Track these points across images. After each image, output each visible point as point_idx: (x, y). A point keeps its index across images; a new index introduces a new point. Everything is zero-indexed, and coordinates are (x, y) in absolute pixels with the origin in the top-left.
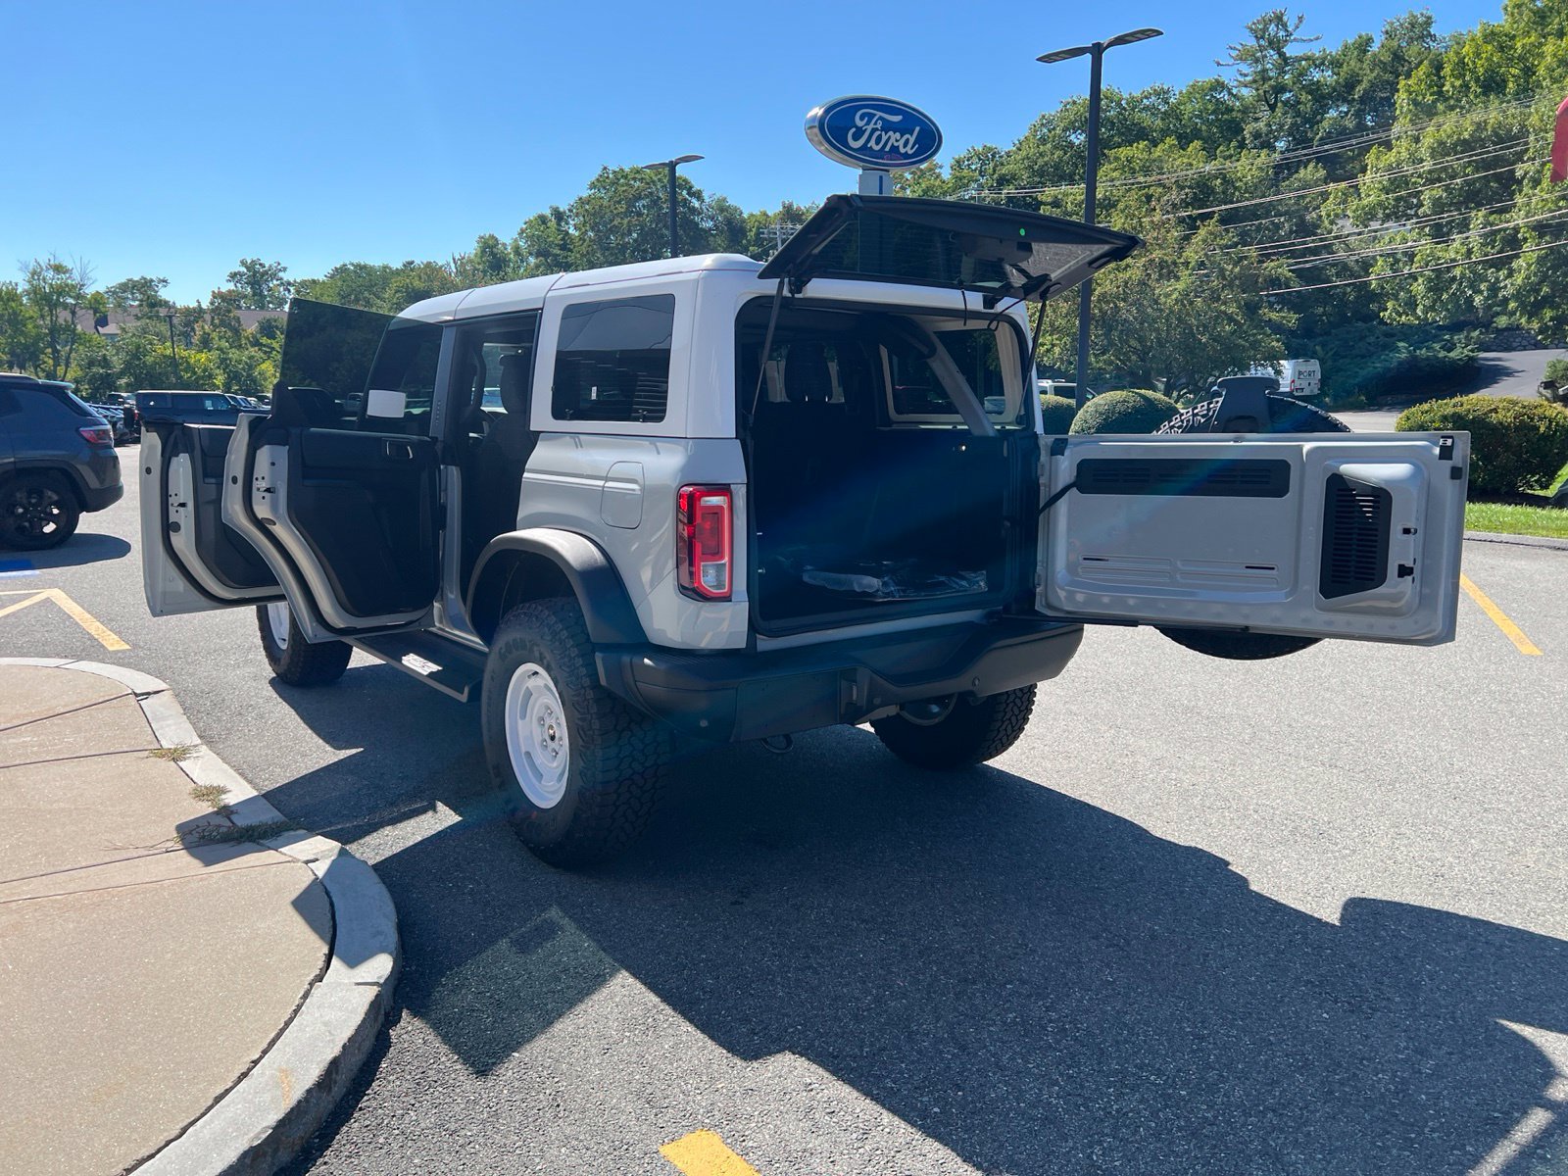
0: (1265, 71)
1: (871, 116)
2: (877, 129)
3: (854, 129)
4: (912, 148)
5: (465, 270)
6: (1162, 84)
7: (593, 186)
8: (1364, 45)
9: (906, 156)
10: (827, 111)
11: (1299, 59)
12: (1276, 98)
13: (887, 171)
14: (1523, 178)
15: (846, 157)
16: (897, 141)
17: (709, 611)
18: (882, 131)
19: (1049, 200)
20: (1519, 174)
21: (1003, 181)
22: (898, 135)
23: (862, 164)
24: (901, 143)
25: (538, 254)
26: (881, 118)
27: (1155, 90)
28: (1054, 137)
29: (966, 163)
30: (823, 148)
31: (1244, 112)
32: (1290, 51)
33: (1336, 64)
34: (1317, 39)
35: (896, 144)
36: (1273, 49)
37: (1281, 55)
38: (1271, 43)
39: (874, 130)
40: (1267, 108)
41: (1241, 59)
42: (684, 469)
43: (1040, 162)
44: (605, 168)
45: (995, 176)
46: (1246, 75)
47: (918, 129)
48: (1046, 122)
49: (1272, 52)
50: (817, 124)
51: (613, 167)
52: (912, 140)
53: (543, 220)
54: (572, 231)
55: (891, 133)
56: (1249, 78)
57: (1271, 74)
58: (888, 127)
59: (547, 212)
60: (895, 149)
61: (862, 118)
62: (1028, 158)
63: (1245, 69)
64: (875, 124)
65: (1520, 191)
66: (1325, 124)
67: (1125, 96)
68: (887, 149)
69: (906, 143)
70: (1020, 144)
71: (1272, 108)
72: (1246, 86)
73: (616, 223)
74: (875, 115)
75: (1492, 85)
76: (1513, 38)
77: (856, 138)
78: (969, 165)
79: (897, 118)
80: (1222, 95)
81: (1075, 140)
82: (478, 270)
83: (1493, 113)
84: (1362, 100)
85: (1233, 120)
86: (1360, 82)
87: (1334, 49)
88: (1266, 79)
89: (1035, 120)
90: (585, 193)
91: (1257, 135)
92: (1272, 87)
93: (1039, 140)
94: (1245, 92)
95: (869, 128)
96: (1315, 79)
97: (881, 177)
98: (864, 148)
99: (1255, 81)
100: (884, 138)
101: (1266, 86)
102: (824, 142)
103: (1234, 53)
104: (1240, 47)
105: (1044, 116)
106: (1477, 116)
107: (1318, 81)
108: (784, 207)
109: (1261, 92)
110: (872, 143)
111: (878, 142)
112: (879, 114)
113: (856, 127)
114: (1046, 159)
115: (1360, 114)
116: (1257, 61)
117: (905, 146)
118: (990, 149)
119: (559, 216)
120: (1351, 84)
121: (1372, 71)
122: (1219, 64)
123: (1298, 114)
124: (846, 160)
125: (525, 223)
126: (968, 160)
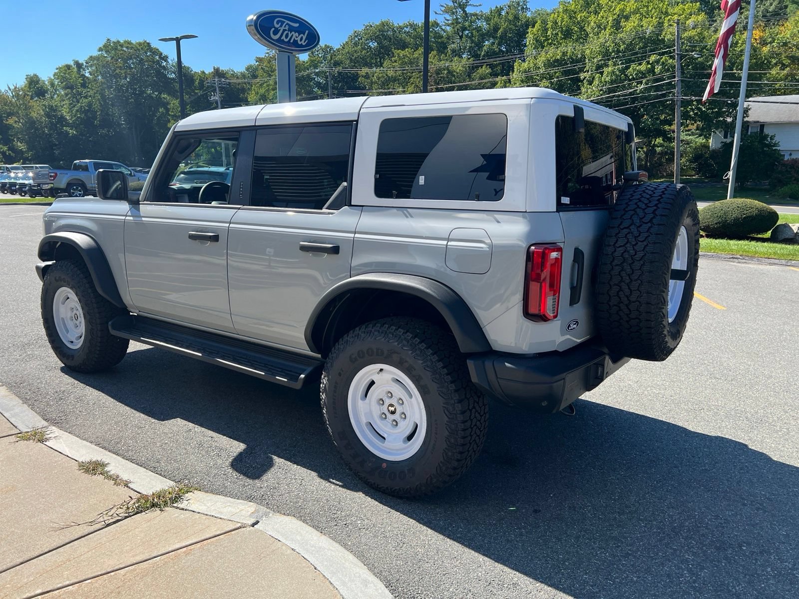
0: (457, 19)
1: (283, 23)
2: (286, 30)
3: (273, 29)
4: (304, 42)
5: (18, 94)
6: (414, 21)
7: (100, 50)
8: (499, 11)
9: (301, 46)
10: (258, 18)
11: (472, 15)
12: (462, 33)
13: (292, 53)
14: (584, 80)
15: (270, 44)
16: (297, 37)
17: (541, 327)
18: (288, 31)
19: (364, 74)
20: (582, 78)
21: (337, 64)
22: (297, 34)
23: (278, 48)
24: (299, 39)
25: (65, 88)
26: (287, 24)
27: (410, 24)
28: (362, 43)
29: (316, 53)
30: (256, 37)
31: (448, 39)
32: (469, 10)
33: (488, 19)
34: (480, 5)
35: (296, 39)
36: (461, 8)
37: (464, 11)
38: (460, 5)
39: (284, 30)
40: (459, 37)
41: (446, 12)
42: (529, 235)
43: (355, 55)
44: (108, 40)
45: (332, 61)
46: (448, 20)
47: (307, 32)
48: (357, 34)
49: (460, 10)
50: (253, 24)
51: (113, 39)
52: (304, 38)
53: (68, 67)
54: (87, 75)
55: (293, 33)
56: (450, 22)
57: (460, 21)
58: (291, 29)
59: (72, 63)
60: (295, 41)
61: (278, 23)
62: (349, 53)
63: (448, 17)
64: (285, 27)
65: (583, 85)
66: (485, 48)
67: (396, 25)
68: (292, 41)
69: (301, 39)
70: (344, 45)
71: (461, 37)
72: (448, 26)
73: (117, 71)
74: (285, 22)
75: (568, 34)
76: (575, 13)
77: (275, 33)
78: (318, 54)
79: (297, 25)
80: (437, 29)
81: (372, 45)
82: (28, 95)
83: (569, 48)
84: (501, 37)
85: (442, 42)
86: (499, 29)
87: (486, 11)
88: (458, 23)
89: (351, 33)
90: (96, 53)
91: (454, 51)
92: (461, 27)
93: (354, 43)
94: (448, 28)
95: (282, 29)
96: (479, 25)
97: (289, 57)
98: (280, 40)
99: (453, 24)
100: (290, 35)
101: (458, 26)
102: (257, 34)
103: (443, 9)
104: (445, 6)
105: (356, 32)
106: (562, 48)
107: (480, 27)
108: (214, 70)
109: (456, 29)
110: (283, 37)
111: (287, 37)
112: (287, 22)
113: (275, 27)
114: (359, 54)
115: (500, 44)
116: (453, 13)
117: (301, 40)
118: (328, 47)
119: (79, 65)
120: (496, 29)
121: (505, 23)
122: (436, 13)
123: (472, 42)
124: (270, 46)
125: (57, 69)
126: (317, 52)
